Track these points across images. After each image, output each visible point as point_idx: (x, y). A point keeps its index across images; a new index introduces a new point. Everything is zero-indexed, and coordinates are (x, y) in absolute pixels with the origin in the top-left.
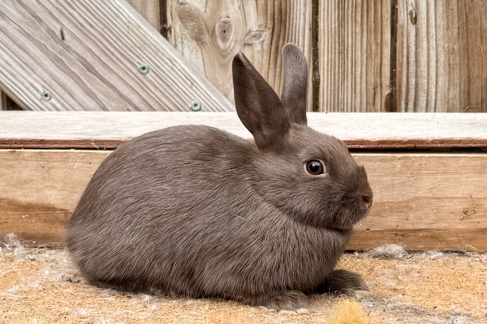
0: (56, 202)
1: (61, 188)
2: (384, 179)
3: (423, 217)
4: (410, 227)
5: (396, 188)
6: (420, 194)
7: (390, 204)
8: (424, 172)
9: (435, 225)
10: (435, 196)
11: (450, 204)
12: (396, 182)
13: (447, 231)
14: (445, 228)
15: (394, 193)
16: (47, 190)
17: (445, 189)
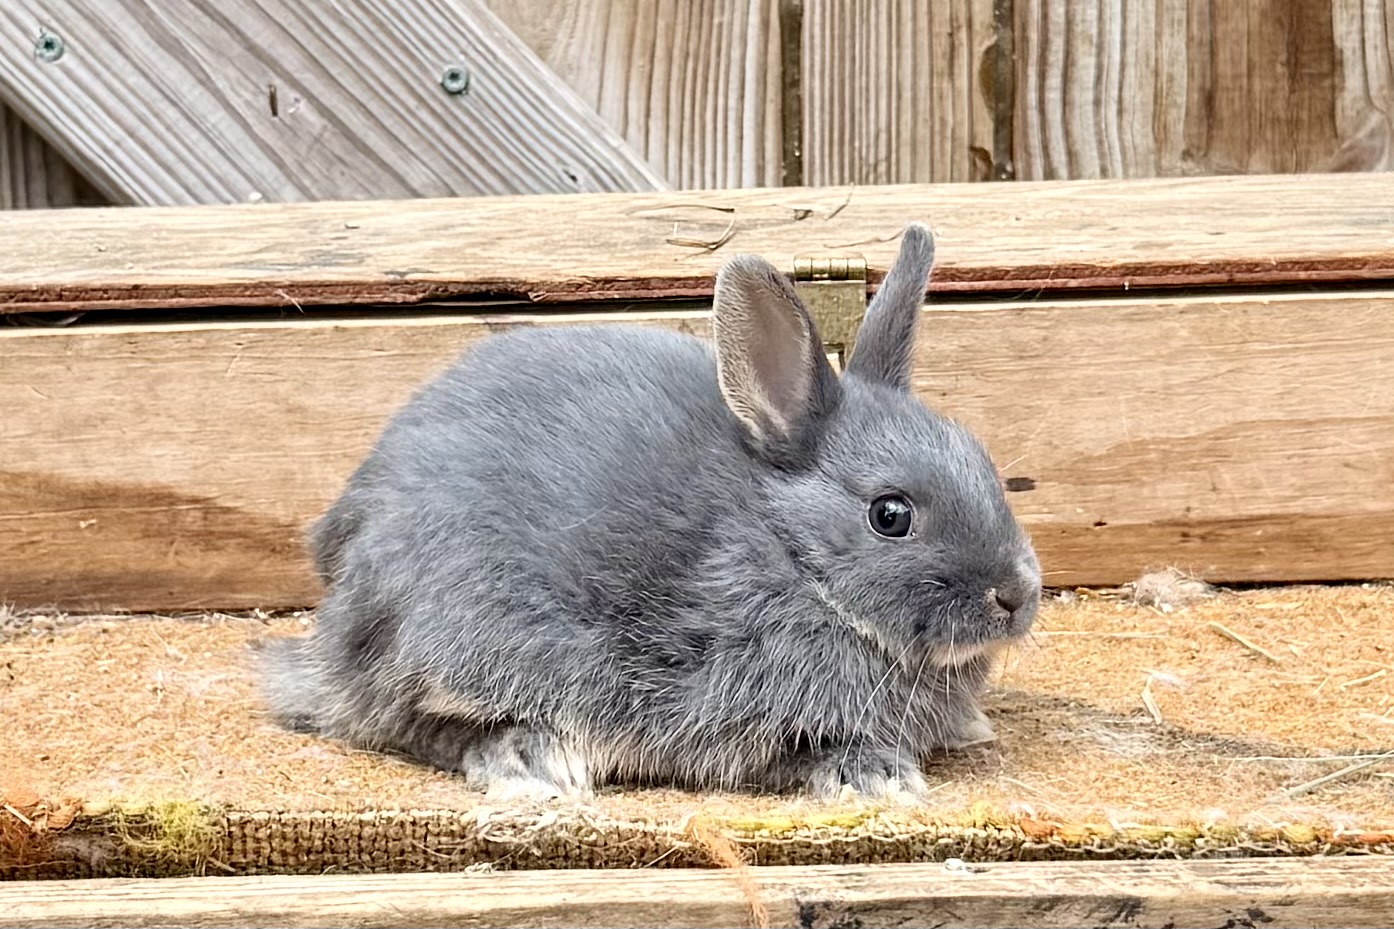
0: (178, 477)
1: (190, 437)
2: (1140, 372)
3: (1264, 481)
4: (1227, 512)
5: (1176, 398)
6: (1252, 413)
7: (1162, 447)
8: (1257, 346)
9: (1300, 502)
10: (1294, 417)
11: (1338, 440)
12: (1176, 380)
13: (1335, 520)
14: (1329, 512)
15: (1171, 413)
16: (149, 444)
17: (1323, 396)
